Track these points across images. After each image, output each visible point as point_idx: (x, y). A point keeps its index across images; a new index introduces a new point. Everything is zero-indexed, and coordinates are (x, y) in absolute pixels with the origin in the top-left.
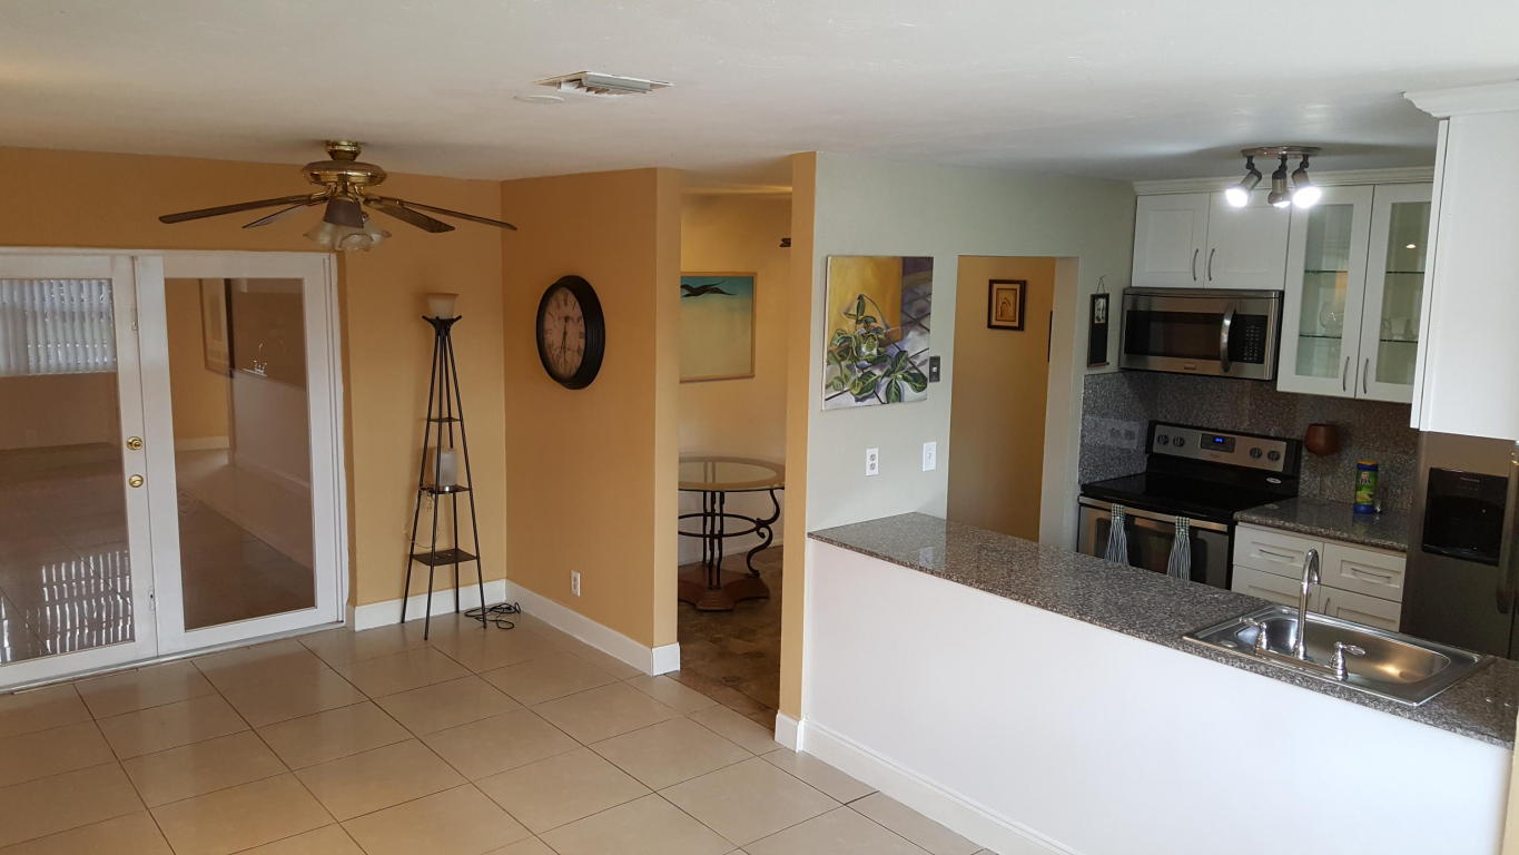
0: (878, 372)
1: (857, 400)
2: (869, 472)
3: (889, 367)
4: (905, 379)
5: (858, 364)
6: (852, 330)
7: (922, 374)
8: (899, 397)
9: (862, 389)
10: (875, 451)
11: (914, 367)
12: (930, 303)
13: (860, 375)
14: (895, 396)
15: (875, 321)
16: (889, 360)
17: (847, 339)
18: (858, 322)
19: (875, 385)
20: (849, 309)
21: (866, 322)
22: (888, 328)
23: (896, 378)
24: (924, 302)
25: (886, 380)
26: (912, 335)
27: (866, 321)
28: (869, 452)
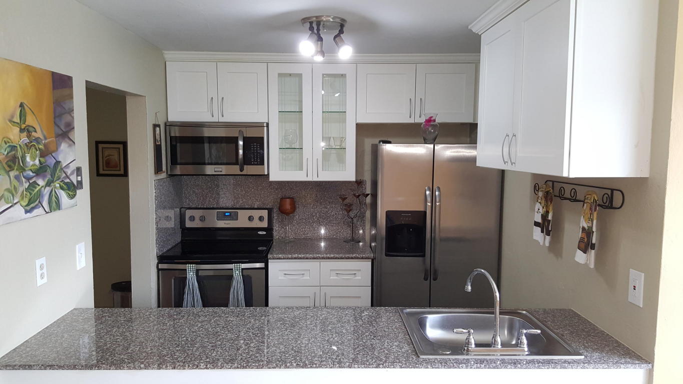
0: (41, 182)
1: (27, 212)
2: (40, 282)
3: (49, 177)
4: (62, 188)
5: (25, 174)
6: (17, 138)
7: (72, 183)
8: (58, 206)
9: (30, 200)
10: (43, 260)
11: (67, 177)
12: (73, 117)
13: (26, 185)
14: (55, 205)
15: (36, 132)
16: (48, 170)
17: (13, 148)
18: (22, 131)
19: (40, 195)
20: (13, 117)
21: (29, 132)
22: (46, 139)
23: (55, 187)
24: (70, 118)
25: (48, 189)
26: (64, 146)
27: (27, 130)
28: (38, 263)
